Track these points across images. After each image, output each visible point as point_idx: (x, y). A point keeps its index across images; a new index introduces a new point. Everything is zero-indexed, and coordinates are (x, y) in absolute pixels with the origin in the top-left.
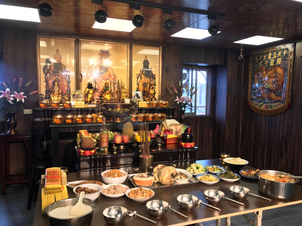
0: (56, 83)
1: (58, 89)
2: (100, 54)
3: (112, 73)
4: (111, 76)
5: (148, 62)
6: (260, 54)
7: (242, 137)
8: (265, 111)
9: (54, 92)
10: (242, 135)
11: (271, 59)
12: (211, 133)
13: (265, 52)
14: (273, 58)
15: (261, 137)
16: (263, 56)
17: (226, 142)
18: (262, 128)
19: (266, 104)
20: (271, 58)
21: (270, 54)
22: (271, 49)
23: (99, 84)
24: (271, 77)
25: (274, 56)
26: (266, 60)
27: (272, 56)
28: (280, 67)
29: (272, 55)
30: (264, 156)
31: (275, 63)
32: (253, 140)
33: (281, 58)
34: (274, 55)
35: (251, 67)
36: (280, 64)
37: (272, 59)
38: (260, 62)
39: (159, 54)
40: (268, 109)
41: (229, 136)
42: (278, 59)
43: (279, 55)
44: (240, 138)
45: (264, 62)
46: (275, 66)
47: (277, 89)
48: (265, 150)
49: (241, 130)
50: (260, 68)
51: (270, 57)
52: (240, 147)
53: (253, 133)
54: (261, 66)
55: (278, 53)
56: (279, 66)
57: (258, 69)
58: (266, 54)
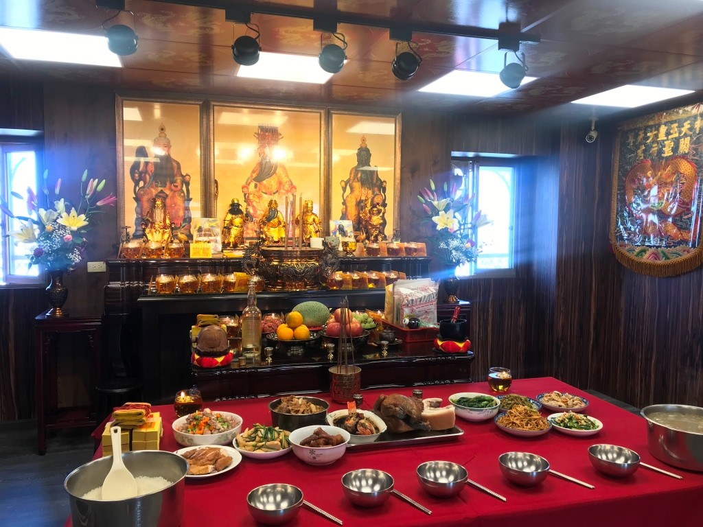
0: (159, 202)
1: (163, 215)
2: (258, 134)
3: (285, 180)
4: (284, 186)
5: (368, 151)
6: (640, 129)
7: (596, 328)
8: (650, 265)
9: (153, 223)
10: (596, 323)
11: (665, 140)
12: (522, 319)
13: (651, 123)
14: (670, 137)
15: (643, 328)
16: (646, 134)
17: (558, 339)
18: (644, 307)
19: (653, 249)
20: (666, 138)
21: (663, 129)
22: (665, 117)
23: (254, 204)
24: (666, 184)
25: (671, 134)
26: (653, 142)
27: (668, 134)
28: (687, 159)
29: (667, 130)
30: (650, 376)
31: (675, 149)
32: (622, 336)
33: (689, 138)
34: (672, 132)
35: (618, 159)
36: (686, 152)
37: (667, 140)
38: (639, 149)
39: (394, 133)
40: (659, 262)
41: (563, 327)
42: (683, 139)
43: (684, 130)
44: (592, 330)
45: (648, 147)
46: (676, 158)
47: (681, 213)
48: (653, 362)
49: (593, 311)
50: (639, 163)
51: (662, 136)
52: (592, 352)
53: (623, 320)
54: (642, 158)
55: (683, 126)
56: (684, 156)
57: (635, 166)
58: (654, 129)
